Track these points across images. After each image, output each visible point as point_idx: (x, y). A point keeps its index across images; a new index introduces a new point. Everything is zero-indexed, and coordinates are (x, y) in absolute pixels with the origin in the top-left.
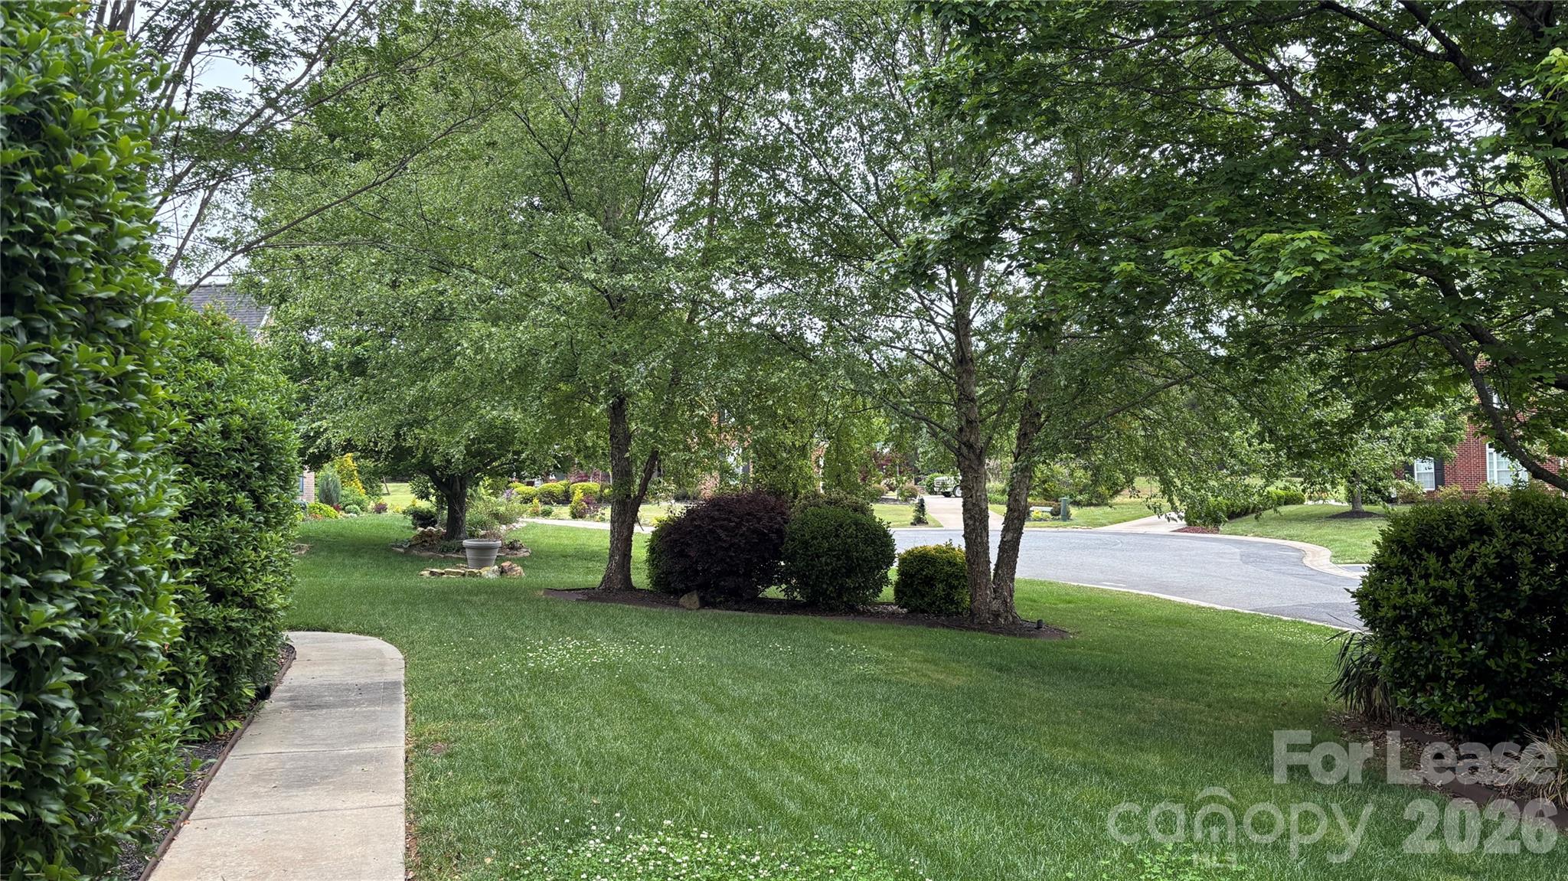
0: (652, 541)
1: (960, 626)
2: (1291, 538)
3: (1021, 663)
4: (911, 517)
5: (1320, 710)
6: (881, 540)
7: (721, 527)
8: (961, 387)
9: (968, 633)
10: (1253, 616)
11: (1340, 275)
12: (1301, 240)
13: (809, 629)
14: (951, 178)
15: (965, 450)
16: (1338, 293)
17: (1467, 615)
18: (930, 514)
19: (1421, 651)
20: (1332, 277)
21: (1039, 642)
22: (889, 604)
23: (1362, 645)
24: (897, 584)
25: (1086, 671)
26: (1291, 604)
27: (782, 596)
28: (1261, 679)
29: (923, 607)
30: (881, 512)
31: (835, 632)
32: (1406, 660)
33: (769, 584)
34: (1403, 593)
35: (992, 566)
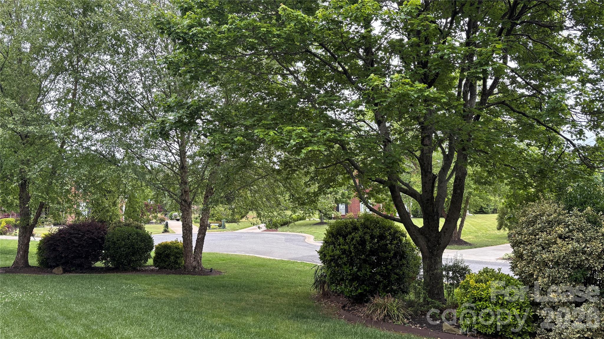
0: (40, 244)
1: (180, 273)
2: (301, 232)
3: (203, 286)
4: (162, 229)
5: (308, 294)
6: (148, 240)
7: (74, 237)
8: (182, 178)
9: (183, 276)
10: (288, 261)
11: (311, 142)
12: (299, 129)
13: (114, 279)
14: (176, 98)
15: (183, 203)
16: (310, 148)
17: (352, 257)
18: (170, 228)
19: (338, 271)
20: (308, 143)
21: (210, 277)
22: (151, 266)
23: (321, 270)
24: (154, 257)
25: (227, 287)
26: (301, 256)
27: (103, 265)
28: (290, 284)
29: (165, 266)
30: (148, 228)
31: (126, 280)
32: (334, 274)
33: (97, 260)
34: (333, 251)
35: (193, 248)
